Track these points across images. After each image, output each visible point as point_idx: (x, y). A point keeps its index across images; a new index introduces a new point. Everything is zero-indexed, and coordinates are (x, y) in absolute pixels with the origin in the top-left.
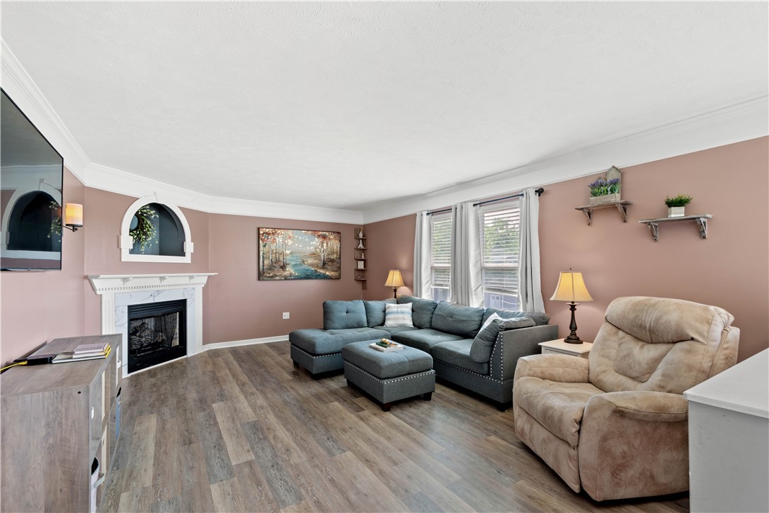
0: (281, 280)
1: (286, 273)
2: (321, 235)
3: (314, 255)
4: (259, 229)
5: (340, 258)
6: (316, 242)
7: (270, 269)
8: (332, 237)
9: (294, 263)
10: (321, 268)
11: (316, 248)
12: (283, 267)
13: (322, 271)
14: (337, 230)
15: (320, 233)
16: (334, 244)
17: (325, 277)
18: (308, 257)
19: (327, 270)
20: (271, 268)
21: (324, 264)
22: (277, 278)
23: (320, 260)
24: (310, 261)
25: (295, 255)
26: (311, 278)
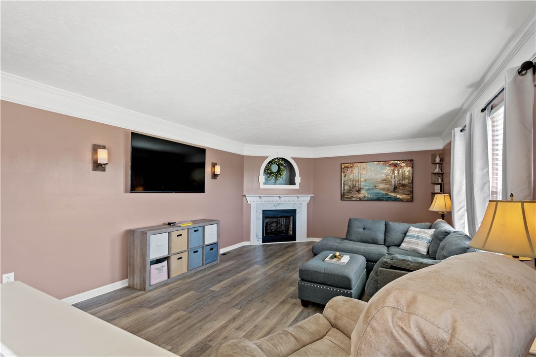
0: (357, 200)
1: (361, 196)
2: (392, 164)
3: (385, 181)
4: (341, 164)
5: (412, 182)
6: (388, 170)
7: (349, 193)
8: (403, 165)
9: (367, 188)
10: (392, 192)
11: (387, 176)
12: (359, 191)
13: (393, 195)
14: (410, 159)
15: (391, 162)
16: (407, 170)
17: (396, 200)
18: (380, 183)
19: (398, 193)
20: (349, 191)
21: (395, 188)
22: (354, 199)
23: (391, 185)
24: (382, 186)
25: (368, 182)
26: (383, 200)
